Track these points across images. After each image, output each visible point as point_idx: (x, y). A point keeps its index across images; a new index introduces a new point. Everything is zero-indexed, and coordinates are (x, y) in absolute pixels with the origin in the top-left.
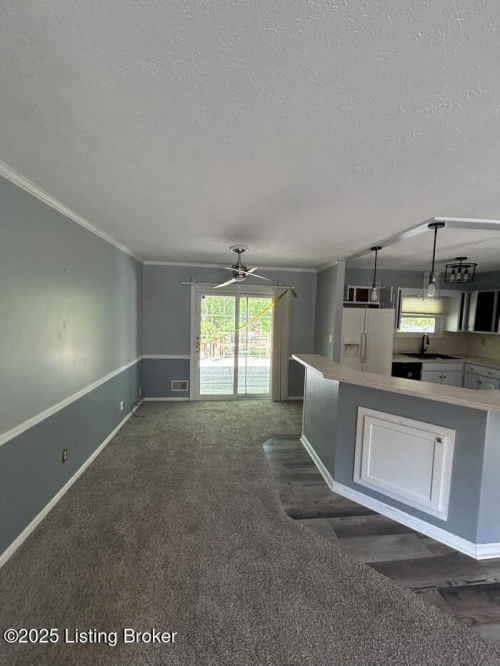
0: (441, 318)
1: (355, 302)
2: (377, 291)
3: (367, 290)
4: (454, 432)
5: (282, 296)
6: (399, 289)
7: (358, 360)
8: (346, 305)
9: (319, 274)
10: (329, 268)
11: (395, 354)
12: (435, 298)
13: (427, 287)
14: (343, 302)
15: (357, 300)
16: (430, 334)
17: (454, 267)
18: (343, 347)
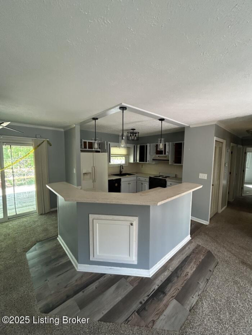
0: (127, 156)
1: (87, 149)
2: (97, 143)
3: (92, 143)
4: (137, 218)
5: (40, 145)
6: (109, 143)
7: (91, 181)
8: (82, 151)
9: (65, 132)
10: (71, 129)
11: (109, 176)
12: (124, 147)
13: (121, 142)
14: (80, 149)
15: (89, 148)
16: (123, 164)
17: (131, 133)
18: (82, 175)
